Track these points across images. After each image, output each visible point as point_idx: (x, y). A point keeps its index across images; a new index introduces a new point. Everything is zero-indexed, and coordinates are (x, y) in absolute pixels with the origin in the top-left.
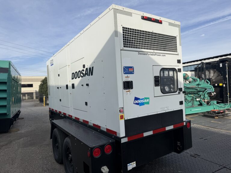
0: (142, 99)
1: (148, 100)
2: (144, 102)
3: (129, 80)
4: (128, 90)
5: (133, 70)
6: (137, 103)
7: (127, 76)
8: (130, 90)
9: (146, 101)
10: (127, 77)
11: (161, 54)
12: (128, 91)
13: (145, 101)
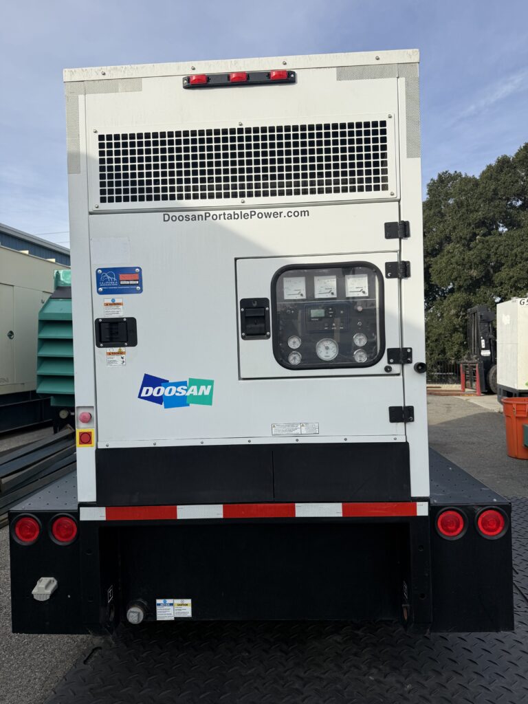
0: (177, 384)
1: (204, 390)
2: (188, 394)
3: (121, 313)
4: (116, 350)
5: (140, 280)
6: (155, 394)
7: (113, 300)
8: (123, 349)
9: (195, 393)
10: (110, 304)
11: (285, 210)
12: (114, 354)
13: (193, 390)
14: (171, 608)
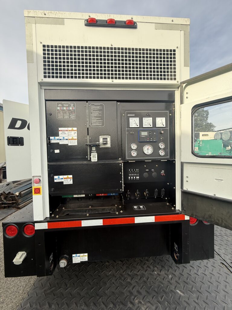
14: (79, 257)
